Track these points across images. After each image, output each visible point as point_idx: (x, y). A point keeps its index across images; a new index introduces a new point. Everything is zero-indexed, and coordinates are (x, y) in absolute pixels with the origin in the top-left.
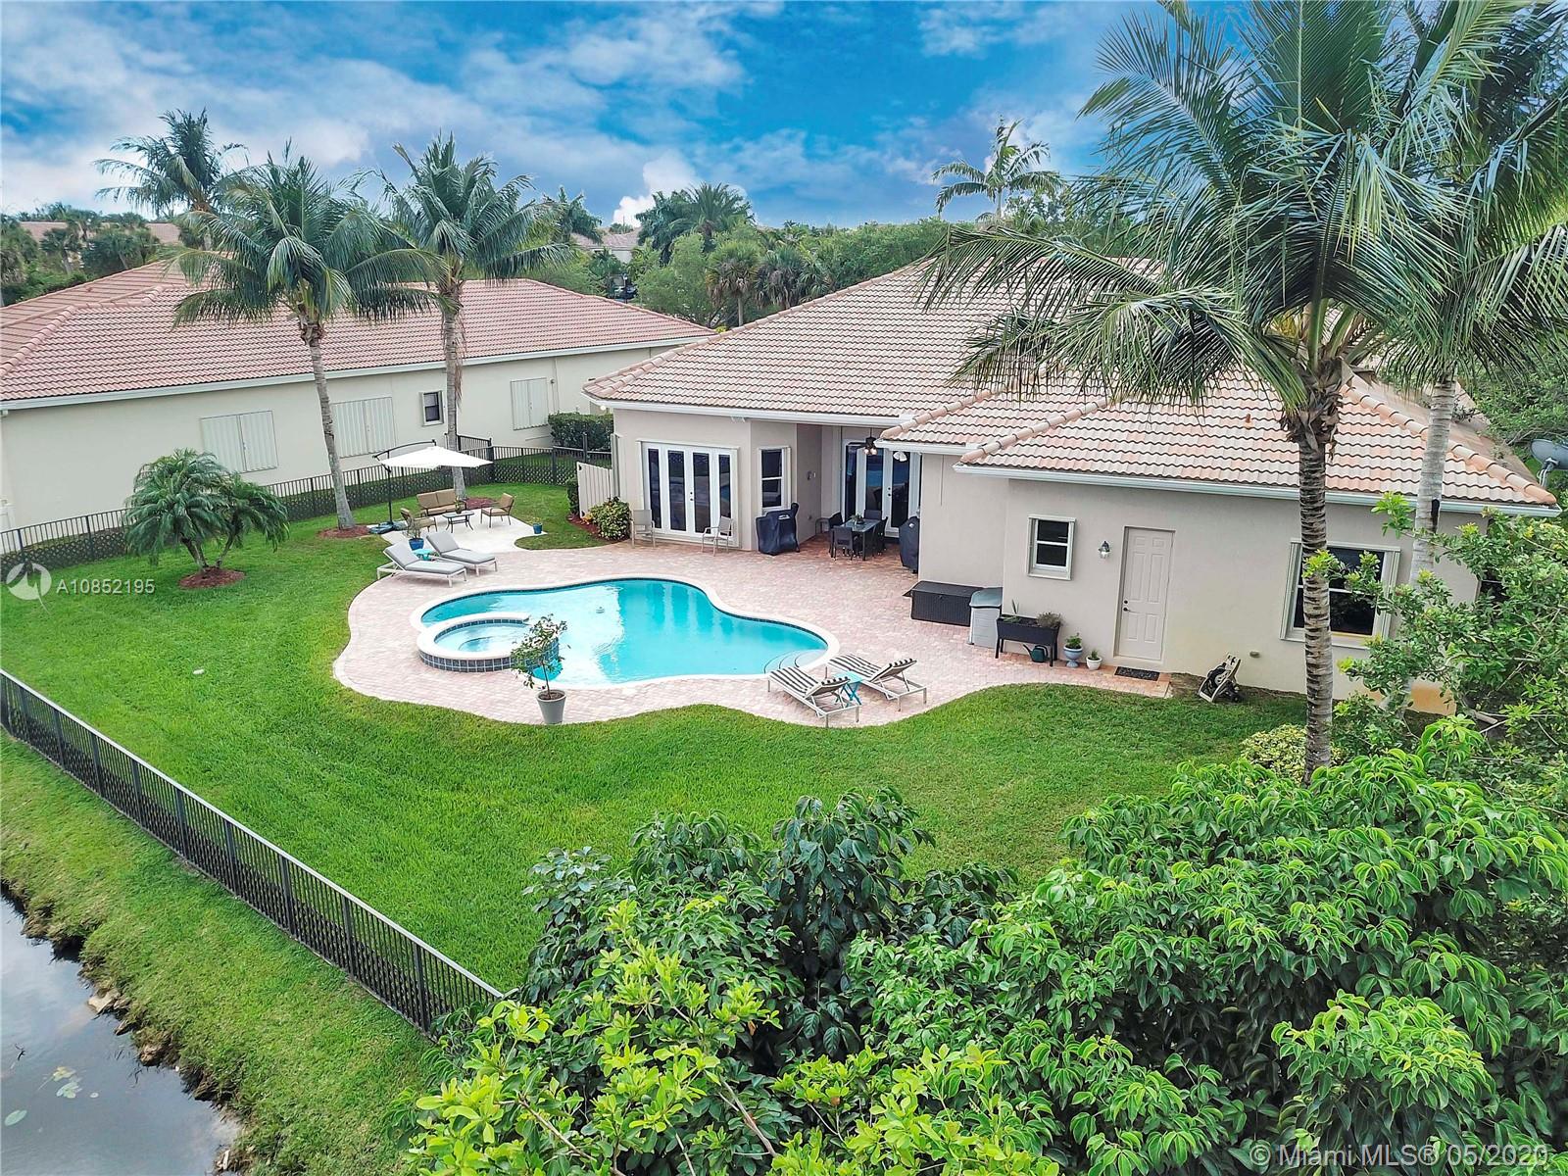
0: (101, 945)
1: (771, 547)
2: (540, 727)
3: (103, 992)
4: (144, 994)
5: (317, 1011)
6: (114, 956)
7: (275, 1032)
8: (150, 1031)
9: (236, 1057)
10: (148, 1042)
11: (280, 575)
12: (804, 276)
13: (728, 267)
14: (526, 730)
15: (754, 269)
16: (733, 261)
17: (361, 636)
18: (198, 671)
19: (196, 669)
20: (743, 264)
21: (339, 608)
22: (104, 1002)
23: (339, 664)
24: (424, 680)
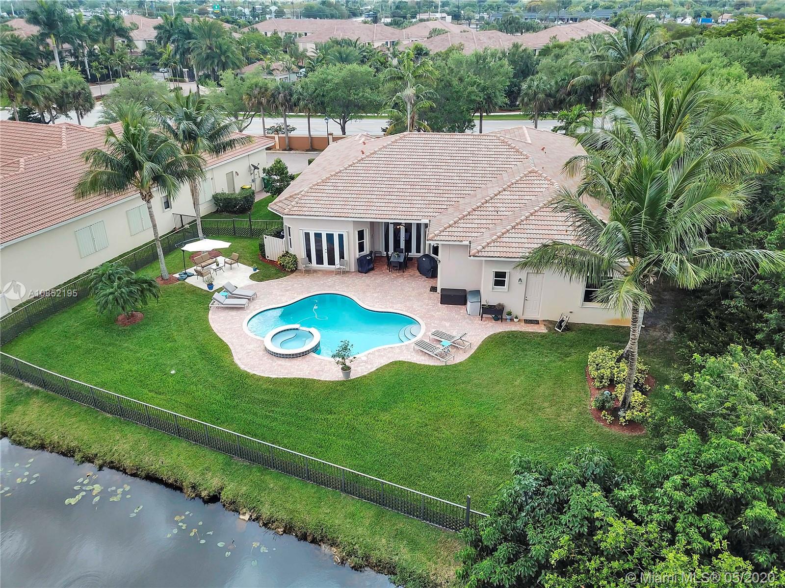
0: (229, 498)
1: (363, 270)
3: (244, 514)
4: (266, 512)
5: (339, 507)
6: (238, 501)
7: (329, 516)
8: (276, 523)
9: (317, 527)
10: (278, 528)
11: (161, 312)
12: (295, 96)
13: (256, 92)
14: (341, 383)
15: (269, 93)
16: (258, 89)
17: (232, 344)
18: (173, 372)
19: (170, 370)
20: (263, 90)
21: (209, 329)
22: (247, 517)
23: (237, 361)
24: (280, 365)
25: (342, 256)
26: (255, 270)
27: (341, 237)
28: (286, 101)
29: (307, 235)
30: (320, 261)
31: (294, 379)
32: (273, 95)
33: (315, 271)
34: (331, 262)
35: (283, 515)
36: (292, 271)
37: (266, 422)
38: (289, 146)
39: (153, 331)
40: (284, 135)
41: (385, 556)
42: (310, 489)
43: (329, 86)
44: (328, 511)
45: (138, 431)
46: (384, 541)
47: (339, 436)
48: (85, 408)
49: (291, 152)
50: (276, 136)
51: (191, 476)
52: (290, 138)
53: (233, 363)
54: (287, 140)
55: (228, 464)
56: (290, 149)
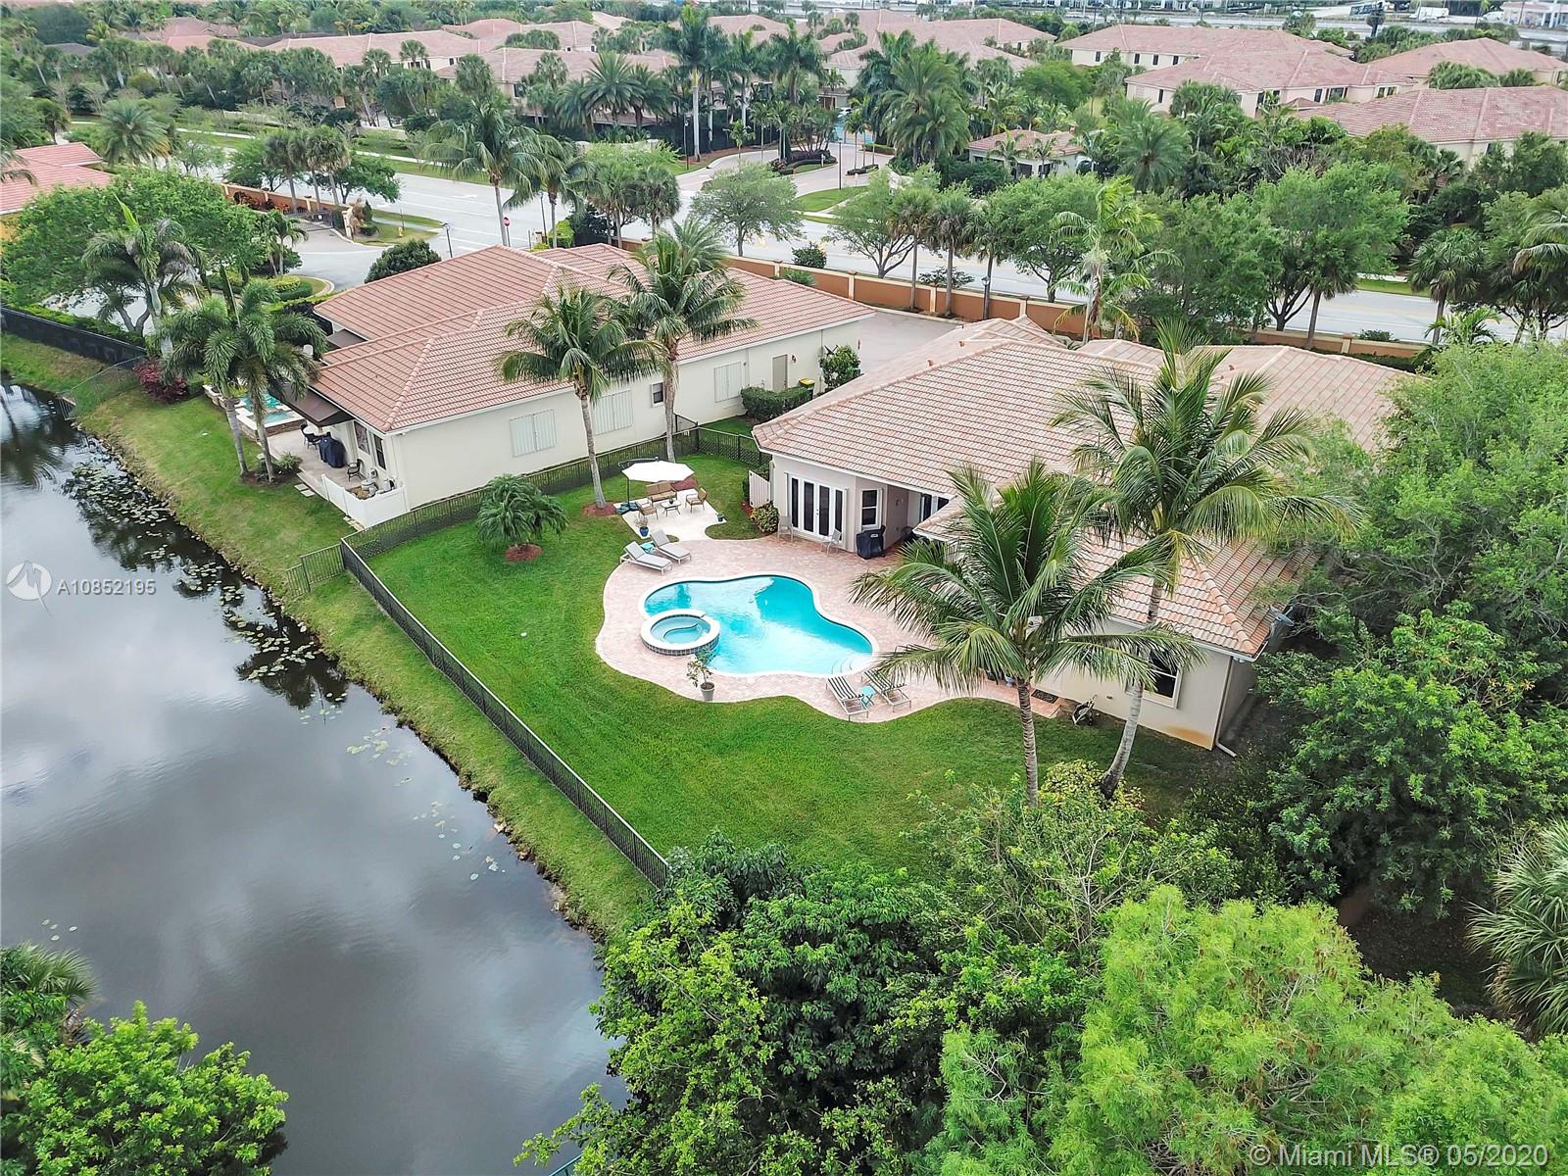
0: (496, 800)
1: (865, 554)
2: (701, 703)
3: (499, 823)
4: (518, 829)
5: (592, 850)
6: (502, 806)
7: (575, 856)
8: (522, 845)
9: (558, 864)
10: (522, 850)
11: (562, 553)
12: (969, 227)
13: (908, 213)
14: (694, 704)
15: (929, 215)
16: (911, 207)
17: (610, 617)
18: (524, 634)
19: (522, 632)
20: (920, 209)
21: (598, 591)
22: (500, 828)
23: (598, 641)
24: (644, 660)
25: (838, 527)
26: (721, 520)
27: (839, 494)
28: (954, 232)
29: (795, 482)
30: (809, 526)
31: (644, 681)
32: (933, 221)
33: (798, 539)
34: (824, 530)
35: (531, 838)
36: (768, 533)
37: (581, 725)
38: (950, 309)
39: (536, 576)
40: (944, 290)
41: (602, 921)
42: (577, 819)
43: (1025, 216)
44: (579, 850)
45: (451, 694)
46: (611, 904)
47: (648, 770)
48: (418, 651)
49: (951, 321)
50: (933, 291)
51: (472, 764)
52: (953, 296)
53: (593, 643)
54: (948, 299)
55: (514, 762)
56: (952, 316)
